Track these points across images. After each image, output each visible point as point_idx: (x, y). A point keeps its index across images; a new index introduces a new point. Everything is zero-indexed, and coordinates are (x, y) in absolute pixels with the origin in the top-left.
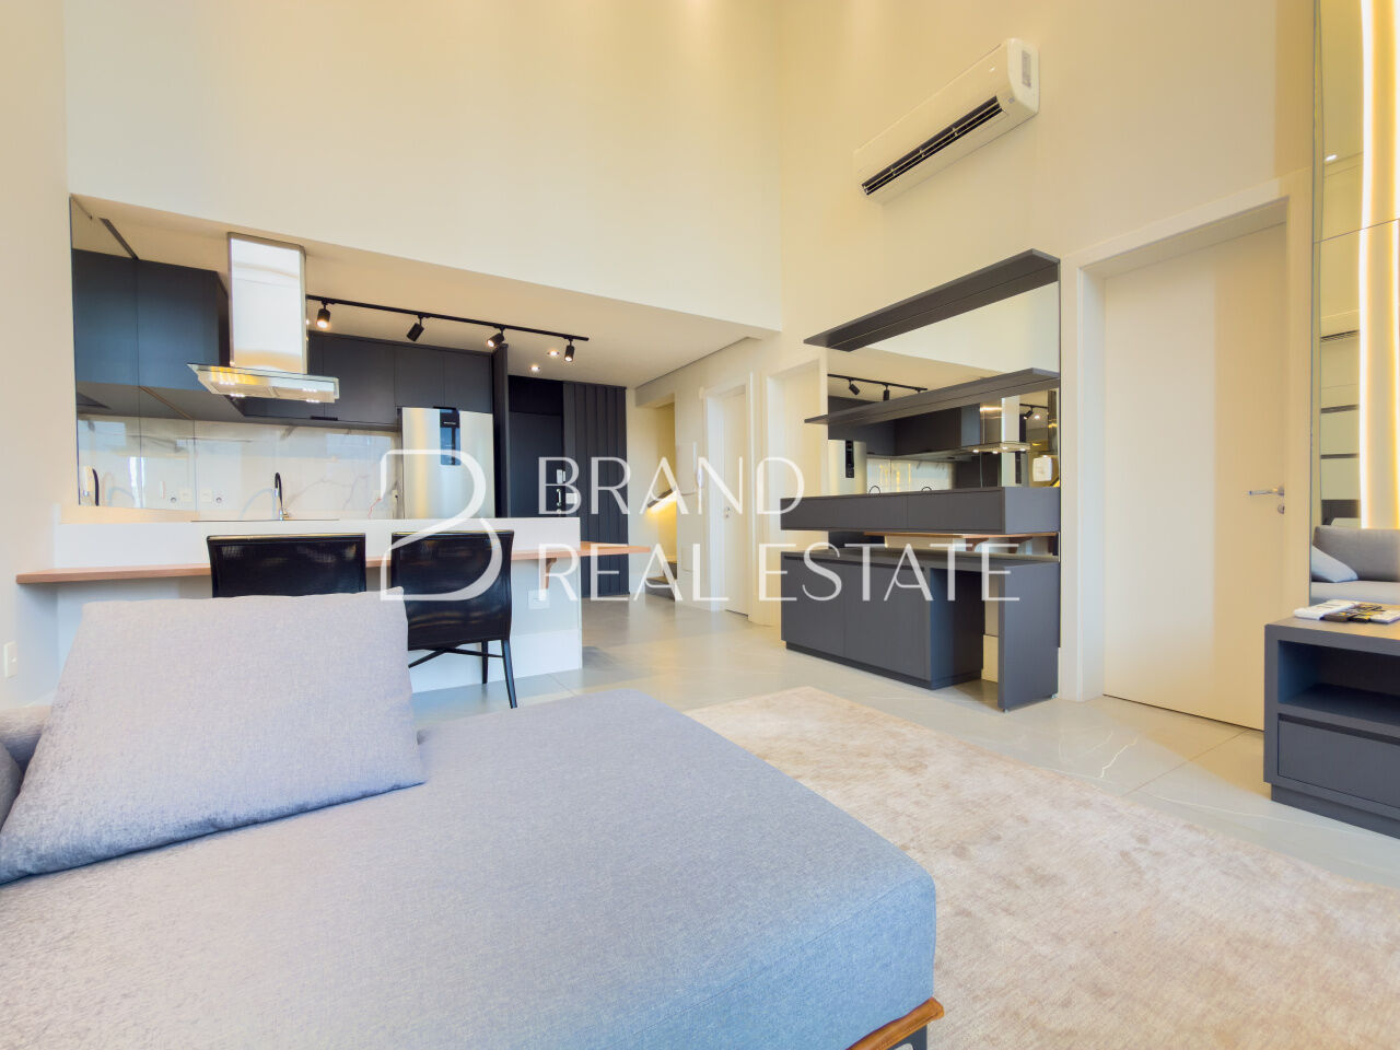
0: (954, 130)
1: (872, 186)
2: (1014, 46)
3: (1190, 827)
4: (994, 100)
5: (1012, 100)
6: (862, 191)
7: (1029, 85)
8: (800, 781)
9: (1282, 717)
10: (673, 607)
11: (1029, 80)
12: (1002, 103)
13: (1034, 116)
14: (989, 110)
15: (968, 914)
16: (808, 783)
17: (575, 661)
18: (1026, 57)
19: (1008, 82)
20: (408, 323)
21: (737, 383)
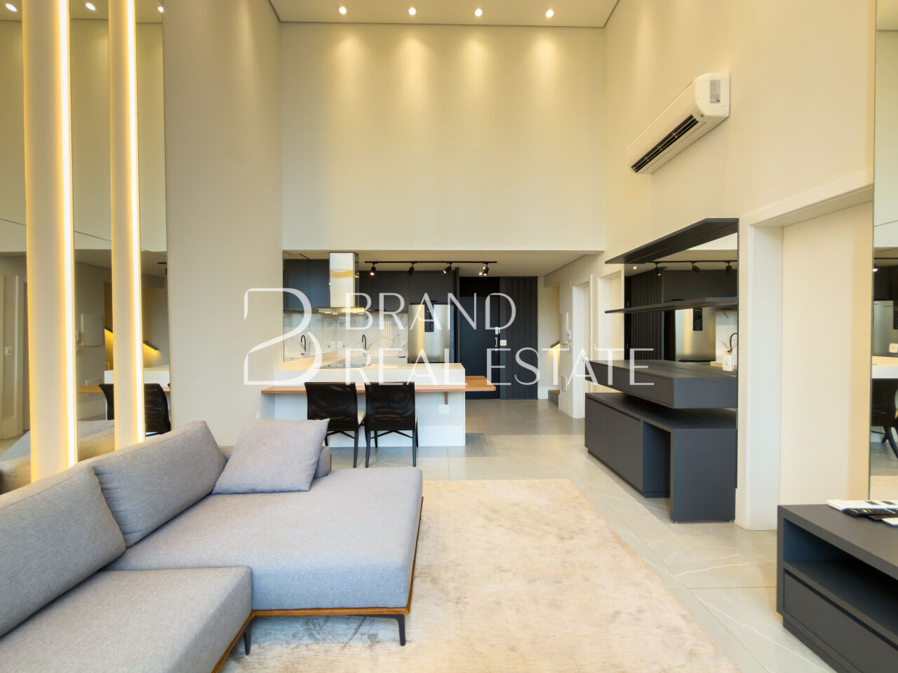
0: (674, 134)
1: (638, 166)
2: (703, 79)
4: (691, 117)
5: (702, 116)
6: (631, 172)
7: (718, 102)
9: (787, 572)
11: (717, 98)
13: (725, 119)
14: (691, 122)
17: (462, 442)
18: (714, 85)
19: (697, 107)
20: (407, 267)
21: (585, 280)
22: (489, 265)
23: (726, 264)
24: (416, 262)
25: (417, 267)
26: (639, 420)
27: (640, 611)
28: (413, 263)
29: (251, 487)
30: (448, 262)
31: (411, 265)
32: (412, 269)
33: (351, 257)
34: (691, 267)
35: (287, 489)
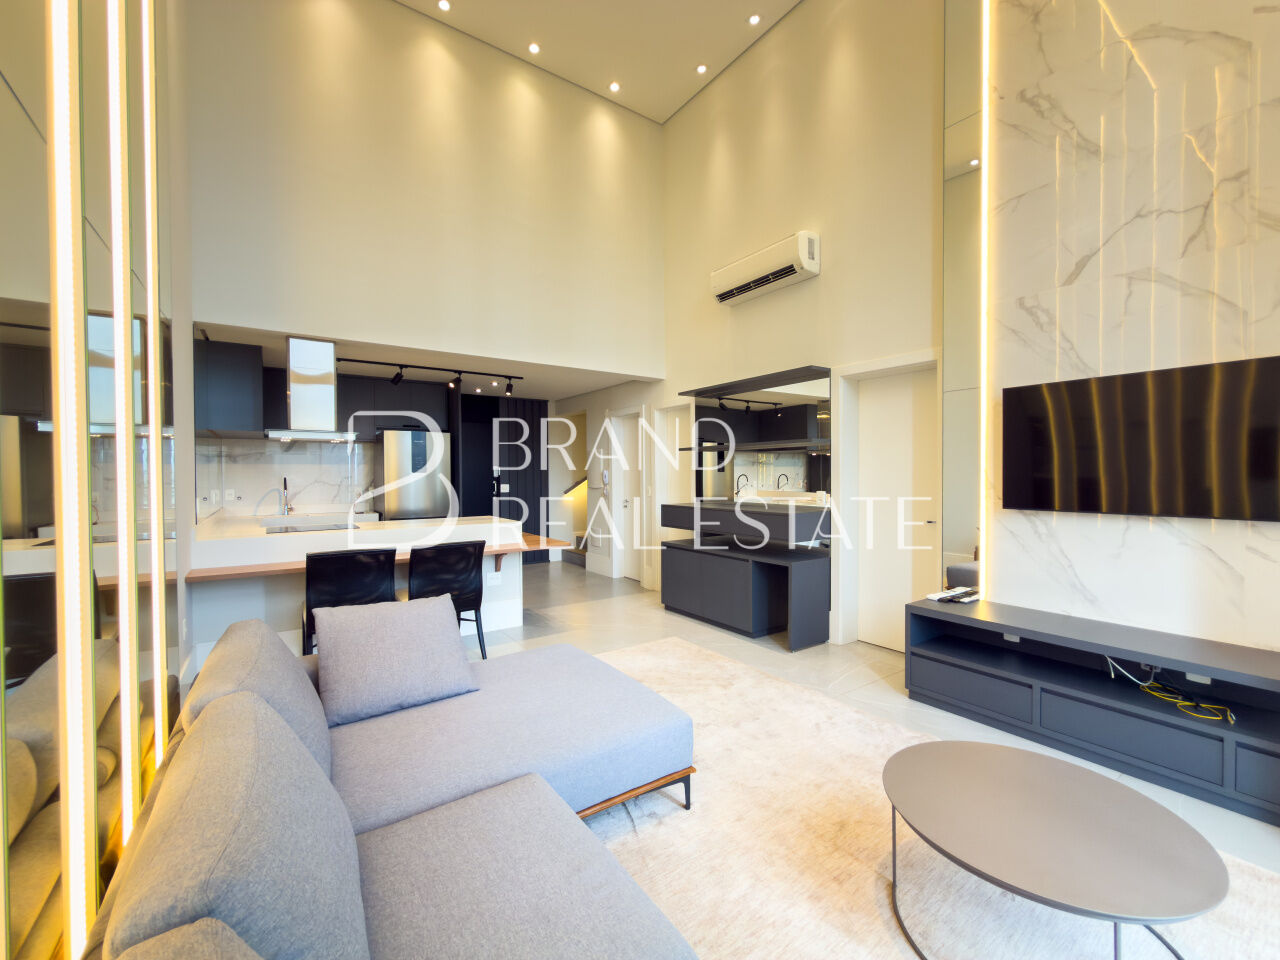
0: (771, 277)
1: (724, 297)
2: (803, 235)
3: (857, 712)
4: (792, 266)
5: (802, 268)
6: (715, 301)
7: (813, 259)
8: (661, 694)
9: (913, 654)
10: (584, 574)
11: (813, 255)
12: (795, 267)
13: (816, 276)
14: (789, 271)
15: (730, 750)
16: (663, 695)
17: (518, 621)
18: (811, 242)
19: (799, 258)
20: (392, 372)
21: (633, 410)
22: (513, 381)
23: (746, 404)
24: (406, 366)
25: (407, 374)
26: (748, 561)
27: (830, 718)
28: (402, 366)
29: (397, 702)
30: (456, 371)
31: (398, 370)
32: (399, 377)
33: (329, 349)
34: (717, 406)
35: (451, 693)
